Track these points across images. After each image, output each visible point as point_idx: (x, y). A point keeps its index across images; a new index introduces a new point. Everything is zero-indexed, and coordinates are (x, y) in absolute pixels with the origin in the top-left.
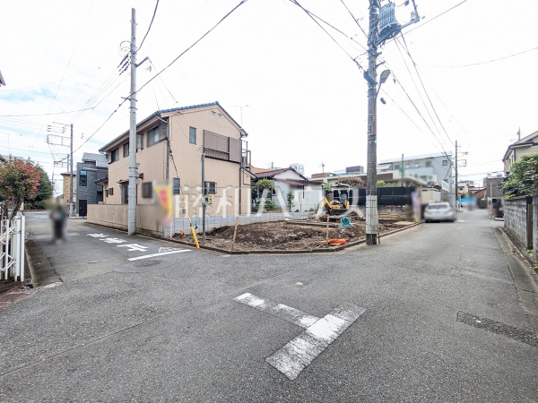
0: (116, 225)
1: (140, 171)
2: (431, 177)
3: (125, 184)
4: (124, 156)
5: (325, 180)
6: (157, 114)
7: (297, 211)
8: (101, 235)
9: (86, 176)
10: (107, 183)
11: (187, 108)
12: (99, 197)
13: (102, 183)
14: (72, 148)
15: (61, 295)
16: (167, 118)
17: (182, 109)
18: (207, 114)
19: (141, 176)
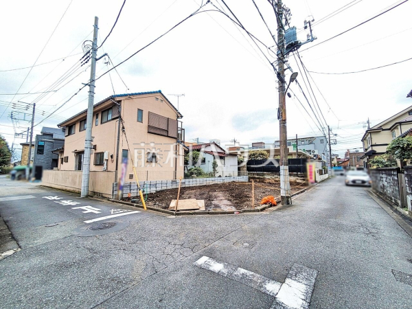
0: (68, 189)
1: (94, 143)
2: (314, 152)
3: (79, 154)
4: (80, 131)
5: (239, 153)
6: (112, 98)
7: (220, 176)
8: (56, 198)
9: (43, 146)
10: (62, 152)
11: (136, 94)
12: (54, 164)
13: (58, 152)
14: (33, 123)
15: (21, 264)
16: (120, 101)
17: (132, 94)
18: (151, 99)
19: (95, 147)
